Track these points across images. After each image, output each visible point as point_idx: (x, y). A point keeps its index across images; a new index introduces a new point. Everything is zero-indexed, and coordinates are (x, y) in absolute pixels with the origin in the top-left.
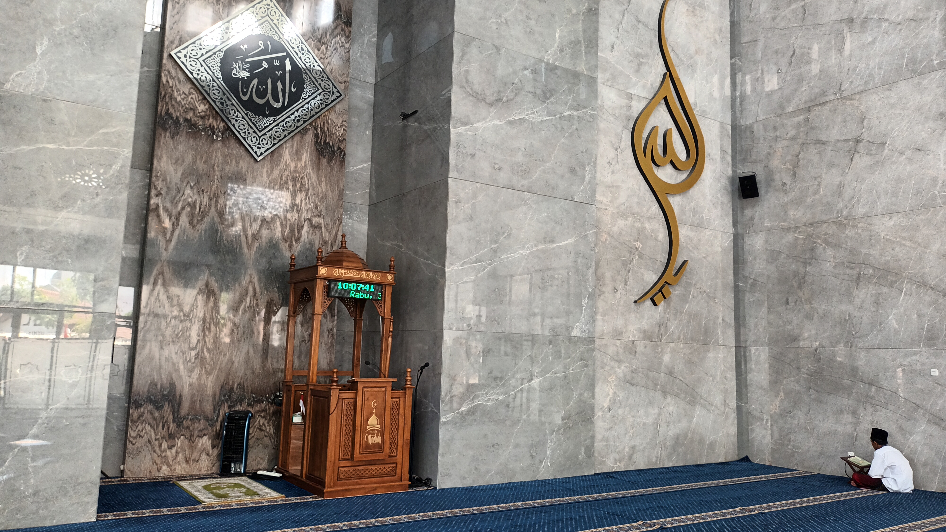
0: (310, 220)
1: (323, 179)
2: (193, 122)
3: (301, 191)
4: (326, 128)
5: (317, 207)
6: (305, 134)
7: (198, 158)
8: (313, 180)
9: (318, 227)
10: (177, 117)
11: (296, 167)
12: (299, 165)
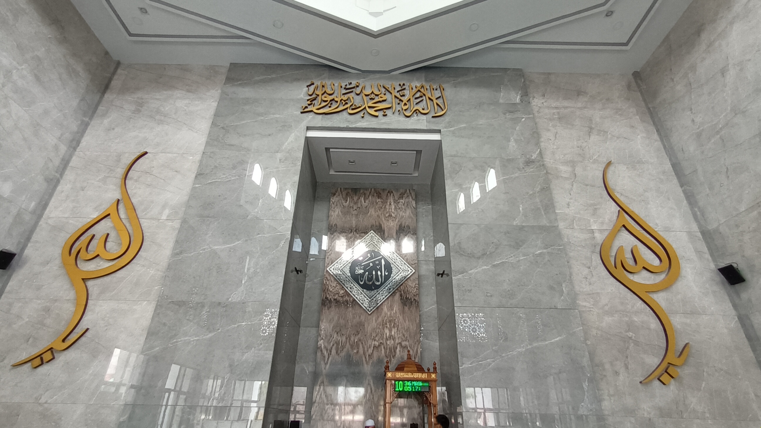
0: (400, 343)
1: (407, 319)
2: (338, 300)
3: (394, 327)
4: (406, 290)
5: (404, 336)
6: (395, 295)
7: (341, 317)
8: (401, 320)
9: (406, 347)
10: (330, 299)
11: (390, 314)
12: (393, 313)
